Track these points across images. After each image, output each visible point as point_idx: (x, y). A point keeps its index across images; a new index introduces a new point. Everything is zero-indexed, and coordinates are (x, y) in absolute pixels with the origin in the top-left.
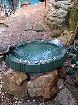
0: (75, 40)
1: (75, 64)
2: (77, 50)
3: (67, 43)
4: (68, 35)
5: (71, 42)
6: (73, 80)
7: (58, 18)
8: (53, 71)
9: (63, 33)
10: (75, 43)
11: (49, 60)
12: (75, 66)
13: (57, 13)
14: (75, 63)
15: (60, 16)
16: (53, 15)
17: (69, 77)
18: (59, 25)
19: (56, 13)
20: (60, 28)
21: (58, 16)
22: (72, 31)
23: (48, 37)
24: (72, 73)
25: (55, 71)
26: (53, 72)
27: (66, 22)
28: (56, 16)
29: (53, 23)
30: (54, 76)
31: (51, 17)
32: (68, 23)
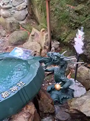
0: (52, 42)
1: (60, 83)
2: (56, 57)
3: (41, 50)
4: (40, 36)
5: (47, 47)
6: (67, 110)
7: (15, 11)
8: (25, 109)
9: (31, 35)
10: (54, 47)
11: (12, 90)
12: (61, 85)
13: (10, 2)
14: (61, 80)
15: (18, 6)
16: (5, 6)
17: (59, 108)
18: (21, 23)
19: (8, 3)
20: (23, 28)
21: (14, 7)
22: (43, 29)
23: (6, 48)
24: (62, 99)
25: (29, 107)
26: (25, 111)
27: (30, 15)
28: (11, 8)
29: (9, 20)
30: (29, 118)
31: (2, 10)
32: (35, 15)
